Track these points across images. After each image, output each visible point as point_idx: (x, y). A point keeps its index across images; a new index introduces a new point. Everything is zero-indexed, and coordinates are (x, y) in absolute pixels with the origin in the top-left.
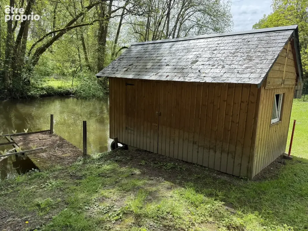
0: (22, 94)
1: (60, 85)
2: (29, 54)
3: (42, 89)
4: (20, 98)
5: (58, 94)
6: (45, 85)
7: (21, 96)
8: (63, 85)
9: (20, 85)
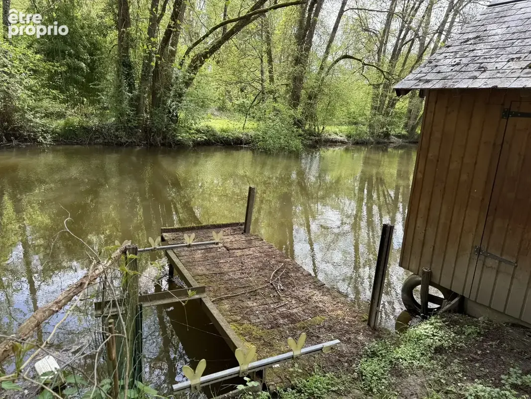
0: (164, 138)
1: (225, 127)
2: (181, 65)
3: (198, 131)
4: (163, 145)
5: (222, 143)
6: (202, 124)
7: (162, 142)
8: (231, 126)
9: (163, 121)
